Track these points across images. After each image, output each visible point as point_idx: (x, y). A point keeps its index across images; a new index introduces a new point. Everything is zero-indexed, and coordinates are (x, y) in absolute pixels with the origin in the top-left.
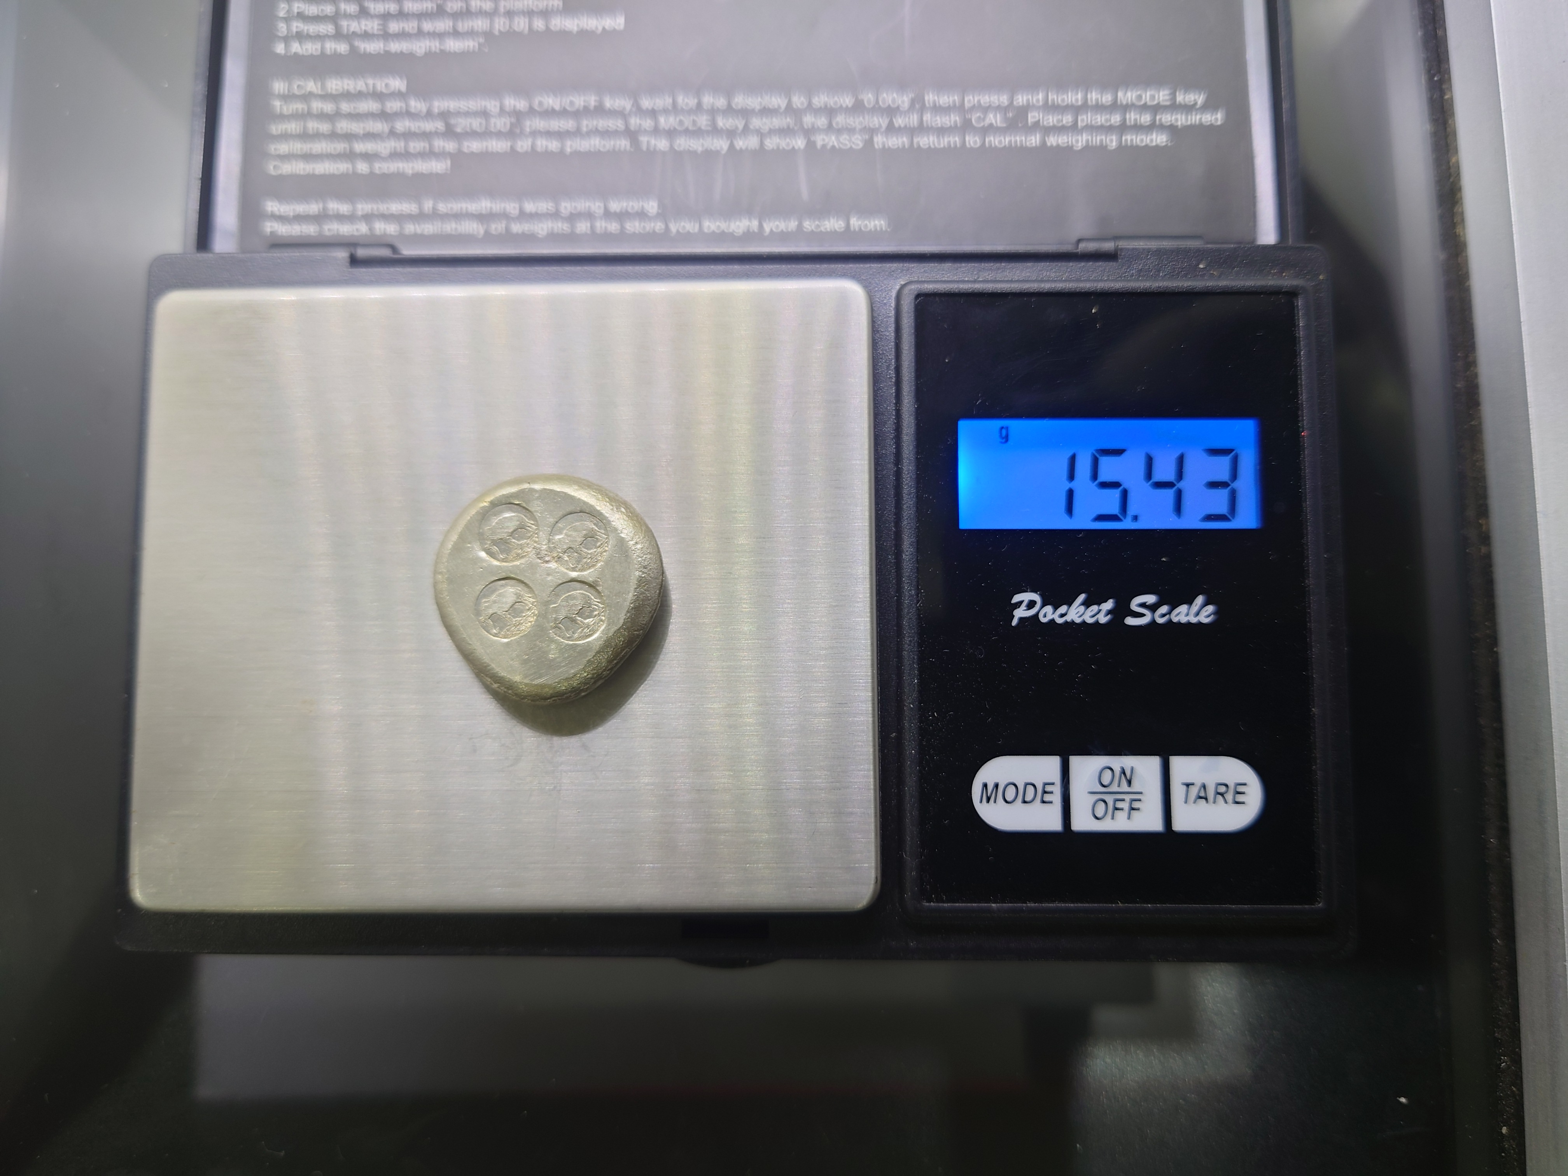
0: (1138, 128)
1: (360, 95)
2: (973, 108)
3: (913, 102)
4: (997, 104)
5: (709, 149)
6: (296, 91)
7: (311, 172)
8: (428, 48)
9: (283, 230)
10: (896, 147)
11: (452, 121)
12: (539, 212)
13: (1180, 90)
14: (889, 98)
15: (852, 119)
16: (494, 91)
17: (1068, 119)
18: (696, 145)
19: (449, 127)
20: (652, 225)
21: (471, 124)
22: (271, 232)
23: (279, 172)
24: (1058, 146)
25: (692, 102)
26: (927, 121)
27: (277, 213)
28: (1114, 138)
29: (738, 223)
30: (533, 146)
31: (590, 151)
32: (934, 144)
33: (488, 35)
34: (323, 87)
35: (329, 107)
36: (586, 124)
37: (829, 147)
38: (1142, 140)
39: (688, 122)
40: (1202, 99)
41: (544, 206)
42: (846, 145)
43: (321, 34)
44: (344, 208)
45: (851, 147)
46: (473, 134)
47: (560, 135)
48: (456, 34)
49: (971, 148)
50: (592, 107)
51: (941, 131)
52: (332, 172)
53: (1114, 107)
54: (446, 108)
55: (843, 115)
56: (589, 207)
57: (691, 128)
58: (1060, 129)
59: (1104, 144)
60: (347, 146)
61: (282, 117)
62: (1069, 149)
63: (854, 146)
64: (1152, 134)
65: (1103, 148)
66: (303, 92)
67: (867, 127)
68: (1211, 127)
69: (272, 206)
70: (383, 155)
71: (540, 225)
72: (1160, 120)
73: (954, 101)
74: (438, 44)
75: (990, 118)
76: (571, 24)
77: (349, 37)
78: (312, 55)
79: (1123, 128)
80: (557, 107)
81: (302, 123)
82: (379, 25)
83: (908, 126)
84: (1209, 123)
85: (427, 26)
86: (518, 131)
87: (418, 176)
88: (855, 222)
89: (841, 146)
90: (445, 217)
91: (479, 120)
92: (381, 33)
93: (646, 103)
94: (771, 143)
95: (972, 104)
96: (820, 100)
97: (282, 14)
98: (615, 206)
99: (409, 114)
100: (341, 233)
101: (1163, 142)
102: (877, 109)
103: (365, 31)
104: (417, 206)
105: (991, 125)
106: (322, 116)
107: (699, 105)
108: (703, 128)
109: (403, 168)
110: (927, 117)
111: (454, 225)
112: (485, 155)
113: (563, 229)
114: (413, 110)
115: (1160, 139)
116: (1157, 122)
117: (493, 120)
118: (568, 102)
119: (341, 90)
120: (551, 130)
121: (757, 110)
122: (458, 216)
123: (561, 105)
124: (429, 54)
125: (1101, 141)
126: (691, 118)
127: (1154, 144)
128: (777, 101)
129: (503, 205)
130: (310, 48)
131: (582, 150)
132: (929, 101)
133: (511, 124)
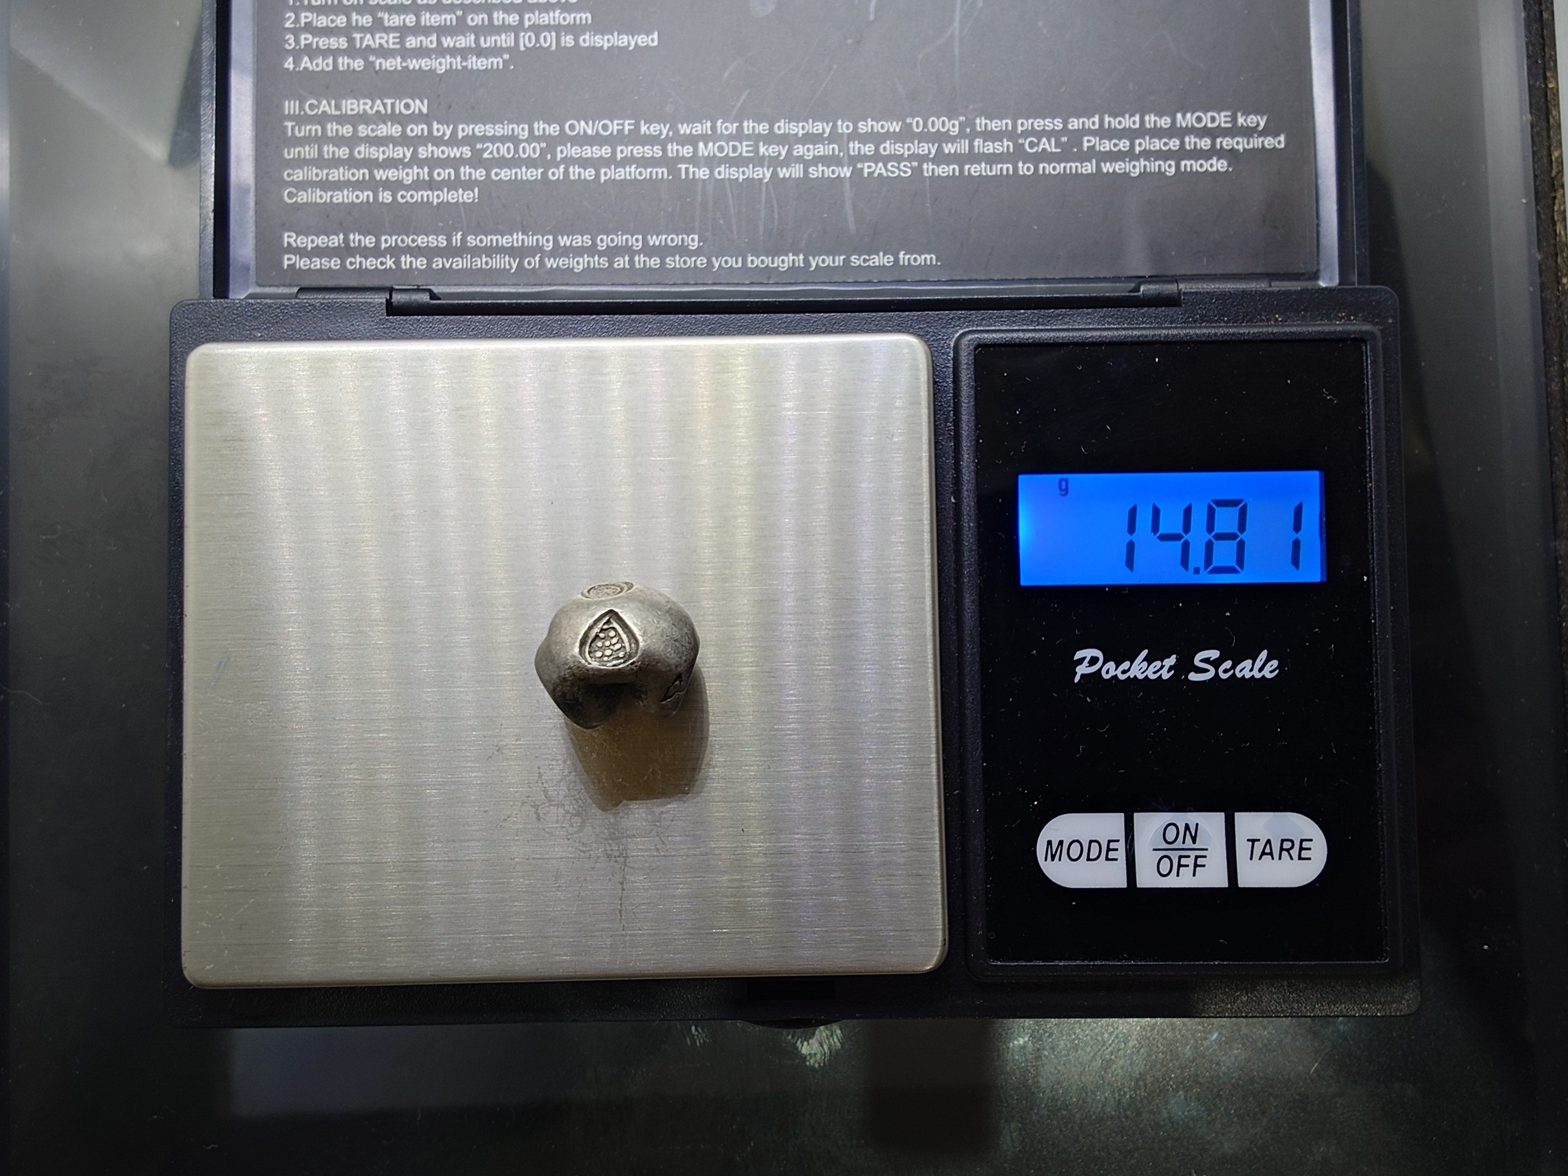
1: (381, 118)
4: (1050, 129)
8: (449, 65)
10: (946, 175)
13: (1242, 112)
14: (937, 124)
16: (523, 116)
19: (475, 152)
24: (1114, 174)
32: (986, 172)
40: (1265, 122)
43: (332, 48)
45: (899, 175)
51: (993, 158)
54: (471, 132)
59: (1162, 170)
67: (916, 153)
73: (1006, 125)
74: (459, 61)
81: (317, 148)
90: (476, 252)
91: (507, 145)
92: (398, 48)
99: (432, 139)
103: (381, 46)
105: (1044, 151)
109: (428, 197)
113: (600, 264)
116: (1217, 147)
119: (357, 111)
120: (584, 157)
121: (799, 137)
126: (732, 144)
128: (821, 127)
133: (541, 149)
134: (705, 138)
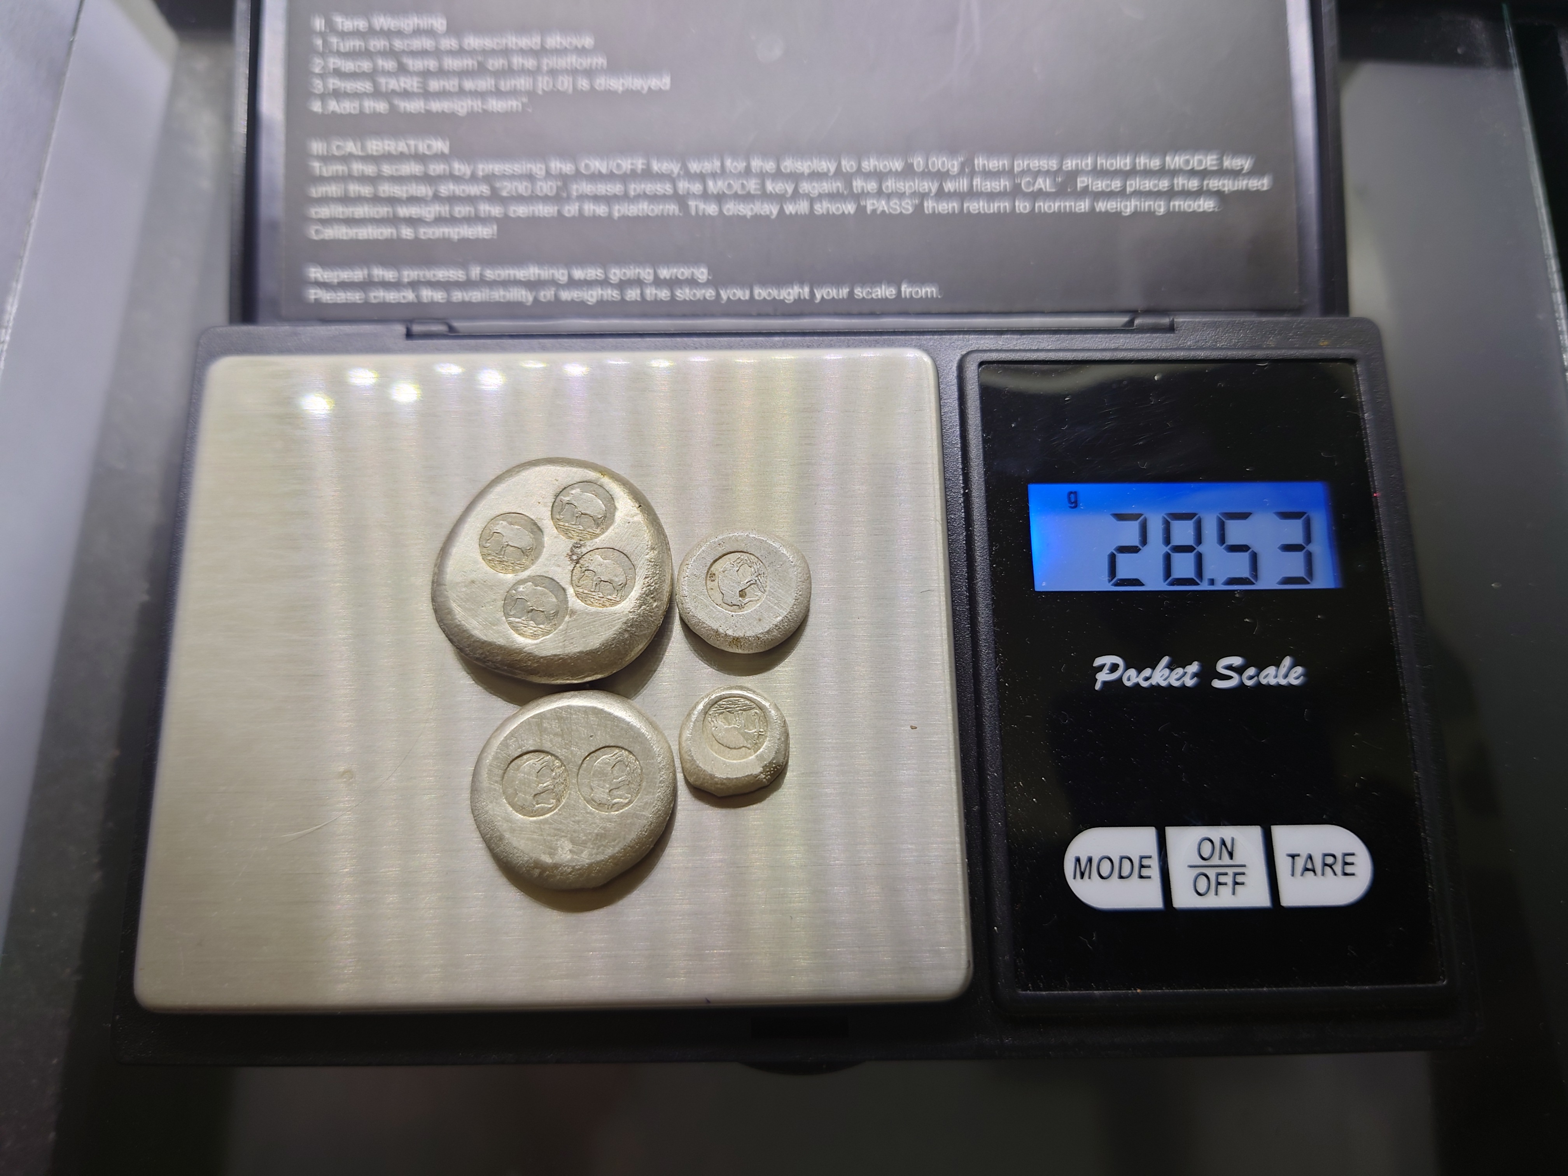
0: (1186, 194)
1: (401, 157)
2: (1023, 173)
3: (963, 166)
4: (1046, 169)
5: (758, 214)
6: (336, 153)
7: (354, 237)
8: (470, 107)
9: (326, 296)
10: (946, 212)
11: (498, 185)
12: (588, 279)
13: (1228, 155)
14: (939, 162)
15: (902, 184)
16: (540, 155)
17: (1116, 185)
18: (745, 210)
19: (493, 190)
20: (704, 291)
21: (516, 188)
22: (316, 300)
23: (321, 237)
24: (1107, 212)
26: (977, 186)
27: (321, 280)
28: (1162, 203)
29: (789, 291)
30: (581, 210)
31: (638, 216)
32: (984, 210)
33: (531, 94)
34: (363, 148)
35: (370, 169)
36: (634, 188)
37: (878, 212)
38: (1189, 206)
39: (737, 187)
40: (1249, 164)
41: (593, 273)
42: (895, 209)
43: (358, 91)
44: (389, 275)
45: (901, 212)
46: (520, 199)
47: (608, 200)
48: (498, 93)
49: (1021, 213)
50: (639, 171)
51: (991, 196)
52: (376, 237)
53: (1163, 172)
54: (491, 170)
56: (639, 274)
57: (740, 192)
58: (1109, 195)
59: (1152, 210)
60: (390, 210)
61: (322, 179)
62: (1118, 214)
63: (904, 211)
64: (1199, 200)
65: (1151, 214)
66: (341, 153)
67: (917, 191)
68: (1258, 192)
69: (315, 273)
70: (428, 220)
71: (590, 293)
72: (1208, 184)
73: (1004, 165)
74: (480, 103)
75: (1039, 184)
76: (617, 84)
77: (388, 96)
78: (350, 115)
79: (1171, 194)
80: (604, 171)
81: (343, 186)
82: (418, 82)
83: (958, 191)
84: (1255, 189)
85: (469, 85)
86: (565, 195)
87: (464, 242)
88: (906, 290)
89: (891, 211)
90: (493, 284)
91: (525, 183)
92: (421, 91)
93: (694, 167)
94: (820, 208)
95: (1021, 169)
96: (869, 164)
97: (317, 70)
98: (665, 273)
99: (453, 178)
100: (387, 300)
101: (1209, 208)
102: (927, 174)
103: (405, 90)
104: (464, 273)
105: (1040, 190)
106: (363, 179)
107: (748, 170)
108: (752, 192)
109: (449, 233)
110: (977, 181)
111: (502, 293)
112: (533, 221)
113: (613, 296)
114: (457, 173)
115: (1207, 205)
116: (1205, 188)
117: (539, 184)
118: (615, 164)
119: (381, 152)
120: (598, 194)
121: (806, 174)
122: (506, 284)
123: (608, 168)
125: (1150, 206)
126: (741, 182)
127: (1201, 210)
128: (826, 165)
129: (551, 271)
130: (348, 107)
131: (630, 215)
132: (979, 164)
133: (558, 187)
134: (714, 175)
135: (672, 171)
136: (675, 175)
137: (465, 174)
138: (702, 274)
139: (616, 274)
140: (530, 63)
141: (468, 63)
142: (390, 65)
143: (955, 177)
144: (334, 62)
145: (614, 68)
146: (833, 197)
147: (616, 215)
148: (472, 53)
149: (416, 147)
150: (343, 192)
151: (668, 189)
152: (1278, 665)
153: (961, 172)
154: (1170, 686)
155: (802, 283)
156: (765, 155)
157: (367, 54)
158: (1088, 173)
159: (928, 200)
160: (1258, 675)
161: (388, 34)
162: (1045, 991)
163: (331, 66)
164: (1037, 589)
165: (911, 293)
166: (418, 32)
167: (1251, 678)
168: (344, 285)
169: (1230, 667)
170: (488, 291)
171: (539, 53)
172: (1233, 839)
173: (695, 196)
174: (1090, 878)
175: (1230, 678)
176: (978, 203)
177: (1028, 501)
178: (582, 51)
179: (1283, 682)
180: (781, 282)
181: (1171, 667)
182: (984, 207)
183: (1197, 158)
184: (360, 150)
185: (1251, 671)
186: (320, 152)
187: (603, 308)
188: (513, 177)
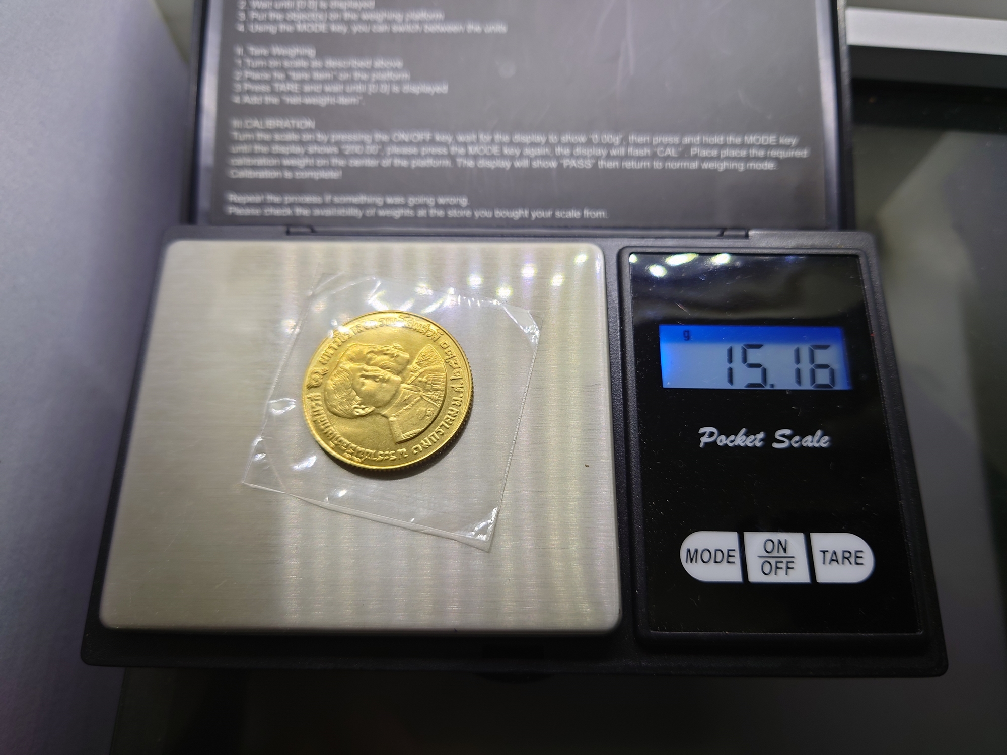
0: (757, 159)
2: (658, 145)
3: (622, 140)
5: (498, 167)
6: (248, 127)
7: (257, 177)
9: (239, 212)
11: (343, 147)
12: (395, 203)
15: (585, 150)
17: (714, 153)
18: (491, 164)
20: (465, 212)
21: (354, 149)
22: (232, 213)
23: (236, 177)
25: (488, 138)
26: (630, 152)
27: (236, 202)
28: (742, 164)
29: (516, 213)
30: (392, 163)
31: (427, 167)
33: (365, 94)
34: (264, 124)
35: (267, 137)
36: (425, 150)
37: (571, 167)
38: (759, 166)
39: (486, 151)
41: (399, 200)
42: (581, 166)
44: (276, 199)
46: (355, 156)
47: (409, 157)
48: (345, 93)
49: (657, 170)
50: (428, 141)
52: (269, 177)
53: (743, 146)
55: (580, 148)
56: (426, 201)
57: (488, 154)
58: (710, 159)
60: (279, 161)
61: (238, 142)
62: (715, 171)
63: (586, 167)
64: (765, 163)
65: (735, 171)
66: (251, 127)
68: (800, 160)
69: (232, 197)
70: (301, 168)
71: (396, 212)
72: (770, 154)
75: (668, 152)
76: (416, 89)
77: (279, 94)
78: (257, 104)
79: (748, 159)
80: (407, 140)
82: (298, 87)
83: (619, 155)
84: (799, 157)
85: (328, 88)
86: (383, 154)
87: (322, 181)
88: (587, 213)
89: (578, 166)
93: (461, 138)
94: (536, 164)
95: (657, 143)
96: (566, 138)
97: (238, 78)
98: (442, 201)
100: (275, 214)
101: (771, 168)
102: (600, 145)
104: (321, 199)
106: (263, 143)
107: (493, 141)
108: (495, 154)
110: (630, 150)
111: (343, 211)
112: (364, 169)
114: (319, 140)
115: (769, 166)
117: (368, 147)
118: (414, 136)
122: (346, 205)
123: (409, 139)
124: (329, 106)
125: (734, 166)
127: (766, 169)
129: (374, 199)
130: (255, 100)
131: (421, 166)
132: (631, 140)
135: (447, 142)
136: (449, 143)
137: (324, 141)
138: (464, 201)
139: (412, 201)
140: (364, 76)
141: (327, 75)
142: (280, 76)
143: (615, 147)
144: (247, 74)
145: (414, 80)
146: (544, 157)
147: (413, 166)
148: (331, 70)
149: (295, 124)
150: (251, 150)
151: (445, 152)
152: (813, 435)
153: (621, 145)
154: (747, 447)
155: (523, 207)
156: (503, 131)
157: (267, 69)
158: (698, 146)
159: (600, 161)
160: (801, 441)
161: (280, 58)
162: (668, 631)
163: (247, 76)
164: (665, 386)
165: (589, 215)
166: (298, 57)
167: (797, 442)
168: (249, 205)
169: (783, 436)
170: (335, 209)
171: (371, 70)
172: (786, 541)
173: (461, 156)
174: (696, 562)
175: (784, 442)
176: (631, 162)
177: (659, 334)
178: (395, 70)
179: (817, 445)
180: (512, 207)
181: (747, 435)
182: (634, 165)
183: (763, 138)
184: (262, 125)
185: (797, 438)
186: (238, 127)
187: (404, 220)
188: (352, 143)
